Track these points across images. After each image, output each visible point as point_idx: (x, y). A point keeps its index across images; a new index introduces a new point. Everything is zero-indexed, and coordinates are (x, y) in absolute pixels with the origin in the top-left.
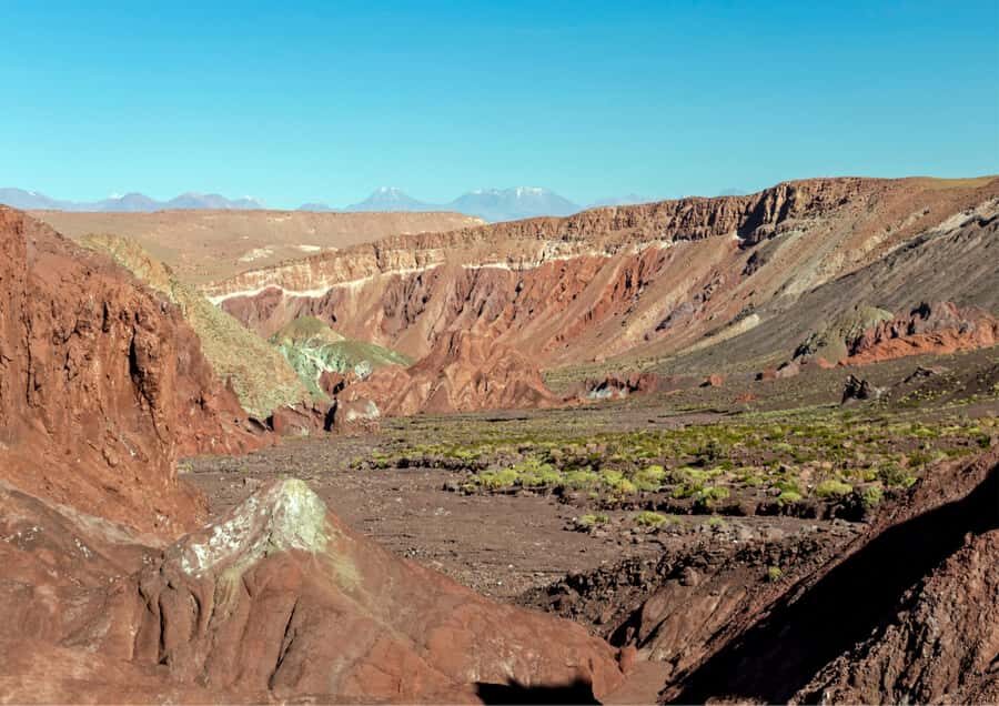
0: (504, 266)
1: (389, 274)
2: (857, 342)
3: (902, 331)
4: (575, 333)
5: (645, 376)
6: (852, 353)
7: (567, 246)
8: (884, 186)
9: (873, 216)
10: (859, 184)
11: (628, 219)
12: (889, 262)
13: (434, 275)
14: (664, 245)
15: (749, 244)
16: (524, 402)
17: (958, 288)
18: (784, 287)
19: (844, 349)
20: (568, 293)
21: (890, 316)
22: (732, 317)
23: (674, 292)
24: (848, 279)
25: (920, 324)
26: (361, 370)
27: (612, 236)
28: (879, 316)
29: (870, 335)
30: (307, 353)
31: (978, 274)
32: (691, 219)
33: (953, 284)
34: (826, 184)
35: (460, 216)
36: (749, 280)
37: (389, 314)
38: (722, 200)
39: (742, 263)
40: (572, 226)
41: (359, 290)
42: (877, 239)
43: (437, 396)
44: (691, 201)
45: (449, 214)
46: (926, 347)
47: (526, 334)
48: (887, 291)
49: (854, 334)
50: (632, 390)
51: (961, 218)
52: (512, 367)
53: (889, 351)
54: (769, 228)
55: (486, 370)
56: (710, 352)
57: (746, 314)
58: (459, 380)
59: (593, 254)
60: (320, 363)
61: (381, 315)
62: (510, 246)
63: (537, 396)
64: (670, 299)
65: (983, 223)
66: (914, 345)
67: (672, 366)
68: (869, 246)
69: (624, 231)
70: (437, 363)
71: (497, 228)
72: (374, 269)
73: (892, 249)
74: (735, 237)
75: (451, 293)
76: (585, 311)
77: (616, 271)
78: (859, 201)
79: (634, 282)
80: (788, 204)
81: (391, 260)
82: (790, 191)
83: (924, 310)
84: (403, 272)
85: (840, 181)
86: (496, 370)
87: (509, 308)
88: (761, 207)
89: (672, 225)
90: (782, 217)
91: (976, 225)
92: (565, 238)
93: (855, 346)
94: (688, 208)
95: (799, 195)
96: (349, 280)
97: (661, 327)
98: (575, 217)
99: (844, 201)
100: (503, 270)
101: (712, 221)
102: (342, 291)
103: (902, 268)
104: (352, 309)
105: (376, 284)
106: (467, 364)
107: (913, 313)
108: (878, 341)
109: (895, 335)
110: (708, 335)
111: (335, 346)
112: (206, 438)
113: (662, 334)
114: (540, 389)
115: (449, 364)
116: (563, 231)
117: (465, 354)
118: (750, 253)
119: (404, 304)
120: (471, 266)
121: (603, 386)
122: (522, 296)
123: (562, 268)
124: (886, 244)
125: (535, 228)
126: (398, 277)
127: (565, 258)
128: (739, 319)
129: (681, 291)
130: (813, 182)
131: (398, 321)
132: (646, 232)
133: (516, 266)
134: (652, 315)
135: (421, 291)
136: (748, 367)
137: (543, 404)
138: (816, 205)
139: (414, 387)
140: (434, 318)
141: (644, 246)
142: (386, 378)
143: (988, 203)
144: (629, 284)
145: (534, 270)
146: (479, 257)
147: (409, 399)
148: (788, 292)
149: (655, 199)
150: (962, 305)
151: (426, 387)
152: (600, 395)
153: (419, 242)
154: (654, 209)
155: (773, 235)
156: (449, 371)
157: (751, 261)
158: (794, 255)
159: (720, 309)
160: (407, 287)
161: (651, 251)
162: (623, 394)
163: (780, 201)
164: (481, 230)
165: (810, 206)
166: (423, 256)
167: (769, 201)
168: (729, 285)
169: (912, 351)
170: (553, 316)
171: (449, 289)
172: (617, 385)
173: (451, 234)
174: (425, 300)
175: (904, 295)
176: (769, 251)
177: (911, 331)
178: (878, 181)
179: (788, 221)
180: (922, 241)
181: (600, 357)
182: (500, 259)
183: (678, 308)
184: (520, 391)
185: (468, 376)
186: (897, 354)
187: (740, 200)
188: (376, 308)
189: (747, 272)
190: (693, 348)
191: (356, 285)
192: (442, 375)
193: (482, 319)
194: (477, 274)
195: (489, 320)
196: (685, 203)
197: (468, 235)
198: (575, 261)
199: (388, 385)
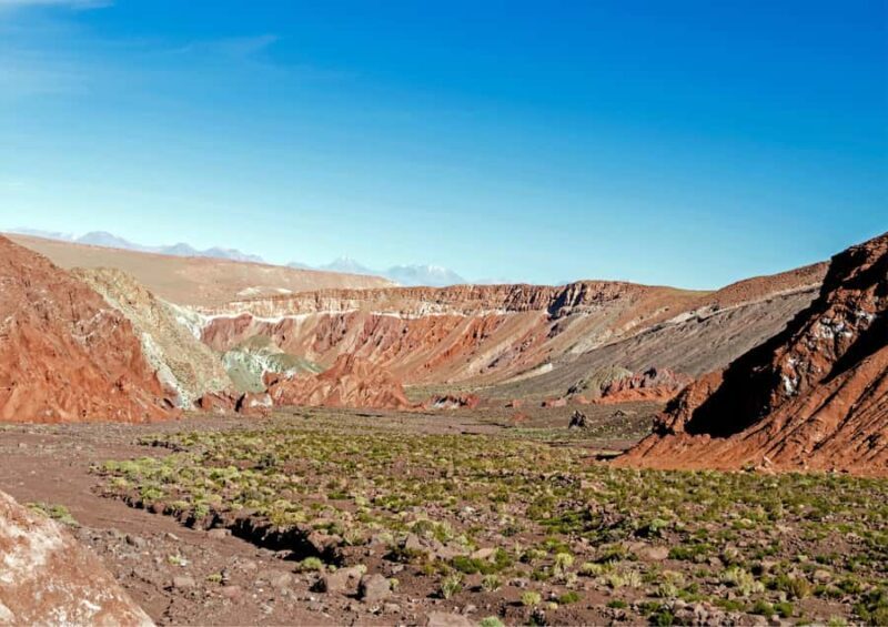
0: (397, 315)
1: (323, 313)
2: (608, 389)
3: (637, 385)
4: (437, 363)
5: (471, 397)
6: (604, 395)
7: (439, 307)
8: (643, 288)
9: (633, 309)
10: (627, 286)
11: (480, 292)
12: (638, 339)
13: (352, 317)
14: (500, 313)
15: (554, 318)
16: (389, 405)
17: (678, 361)
18: (571, 348)
19: (599, 392)
20: (436, 338)
21: (631, 374)
22: (537, 363)
23: (503, 344)
24: (611, 347)
25: (649, 381)
26: (290, 373)
27: (468, 303)
28: (623, 374)
29: (616, 385)
30: (257, 358)
31: (692, 353)
32: (519, 297)
33: (675, 358)
34: (607, 285)
35: (384, 280)
36: (550, 342)
37: (320, 339)
38: (541, 288)
39: (548, 330)
40: (443, 294)
41: (302, 321)
42: (634, 324)
43: (334, 395)
44: (521, 286)
45: (378, 278)
46: (650, 396)
47: (406, 361)
48: (634, 358)
49: (606, 383)
50: (462, 404)
51: (687, 316)
52: (384, 381)
53: (626, 396)
54: (568, 309)
55: (367, 381)
56: (517, 385)
57: (546, 362)
58: (349, 385)
59: (455, 313)
60: (265, 366)
61: (314, 339)
62: (403, 303)
63: (398, 402)
64: (500, 348)
65: (700, 320)
66: (643, 394)
67: (492, 391)
68: (628, 327)
69: (476, 301)
70: (337, 374)
71: (396, 290)
72: (314, 309)
73: (641, 331)
74: (546, 312)
75: (362, 330)
76: (446, 350)
77: (468, 327)
78: (626, 298)
79: (479, 335)
80: (582, 295)
81: (325, 304)
82: (584, 287)
83: (652, 373)
84: (333, 313)
85: (615, 283)
86: (373, 382)
87: (397, 343)
88: (564, 296)
89: (507, 301)
90: (577, 303)
91: (695, 321)
92: (438, 302)
93: (606, 391)
94: (518, 291)
95: (589, 290)
96: (296, 314)
97: (492, 365)
98: (446, 289)
99: (617, 297)
100: (396, 319)
101: (532, 301)
102: (291, 320)
103: (646, 344)
104: (296, 333)
105: (314, 318)
106: (355, 377)
107: (645, 374)
108: (621, 389)
109: (632, 387)
110: (520, 373)
111: (276, 356)
112: (115, 410)
113: (492, 370)
114: (402, 399)
115: (343, 375)
116: (437, 297)
117: (355, 370)
118: (554, 323)
119: (329, 333)
120: (375, 313)
121: (444, 400)
122: (406, 336)
123: (434, 321)
124: (638, 327)
125: (419, 293)
126: (328, 316)
127: (437, 314)
128: (540, 365)
129: (507, 344)
130: (599, 282)
131: (325, 343)
132: (490, 303)
133: (405, 316)
134: (487, 357)
135: (342, 326)
136: (540, 396)
137: (401, 408)
138: (599, 298)
139: (319, 389)
140: (348, 345)
141: (488, 312)
142: (303, 380)
143: (705, 308)
144: (475, 336)
145: (416, 320)
146: (382, 307)
147: (315, 395)
148: (573, 351)
149: (498, 283)
150: (679, 371)
151: (327, 389)
152: (441, 405)
153: (345, 294)
154: (497, 289)
155: (569, 313)
156: (343, 380)
157: (554, 328)
158: (580, 329)
159: (529, 358)
160: (332, 322)
161: (492, 316)
162: (455, 406)
163: (577, 293)
164: (385, 291)
165: (595, 298)
166: (346, 303)
167: (570, 291)
168: (538, 343)
169: (640, 398)
170: (425, 352)
171: (360, 327)
172: (453, 400)
173: (366, 292)
174: (344, 332)
175: (643, 362)
176: (565, 324)
177: (642, 385)
178: (639, 286)
179: (581, 306)
180: (660, 328)
181: (450, 381)
182: (395, 310)
183: (504, 355)
184: (388, 398)
185: (355, 384)
186: (631, 399)
187: (551, 289)
188: (311, 334)
189: (550, 336)
190: (508, 382)
191: (300, 318)
192: (339, 382)
193: (379, 348)
194: (379, 319)
195: (383, 349)
196: (517, 287)
197: (376, 293)
198: (443, 317)
199: (303, 385)
